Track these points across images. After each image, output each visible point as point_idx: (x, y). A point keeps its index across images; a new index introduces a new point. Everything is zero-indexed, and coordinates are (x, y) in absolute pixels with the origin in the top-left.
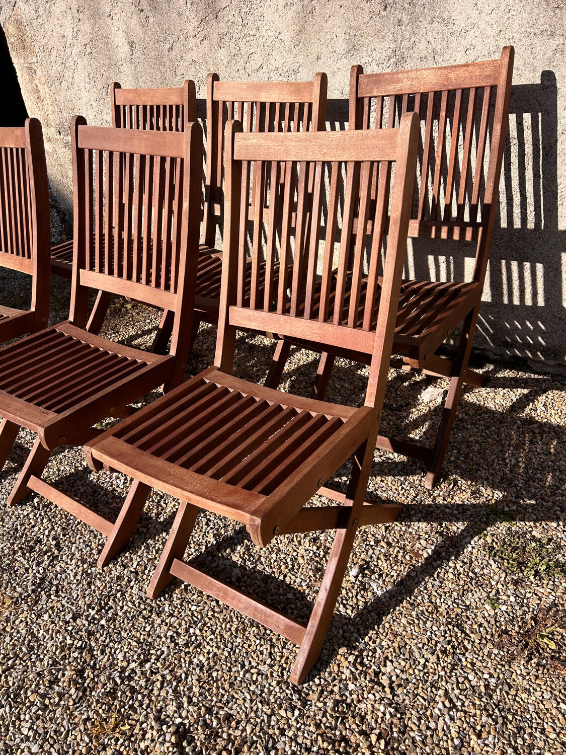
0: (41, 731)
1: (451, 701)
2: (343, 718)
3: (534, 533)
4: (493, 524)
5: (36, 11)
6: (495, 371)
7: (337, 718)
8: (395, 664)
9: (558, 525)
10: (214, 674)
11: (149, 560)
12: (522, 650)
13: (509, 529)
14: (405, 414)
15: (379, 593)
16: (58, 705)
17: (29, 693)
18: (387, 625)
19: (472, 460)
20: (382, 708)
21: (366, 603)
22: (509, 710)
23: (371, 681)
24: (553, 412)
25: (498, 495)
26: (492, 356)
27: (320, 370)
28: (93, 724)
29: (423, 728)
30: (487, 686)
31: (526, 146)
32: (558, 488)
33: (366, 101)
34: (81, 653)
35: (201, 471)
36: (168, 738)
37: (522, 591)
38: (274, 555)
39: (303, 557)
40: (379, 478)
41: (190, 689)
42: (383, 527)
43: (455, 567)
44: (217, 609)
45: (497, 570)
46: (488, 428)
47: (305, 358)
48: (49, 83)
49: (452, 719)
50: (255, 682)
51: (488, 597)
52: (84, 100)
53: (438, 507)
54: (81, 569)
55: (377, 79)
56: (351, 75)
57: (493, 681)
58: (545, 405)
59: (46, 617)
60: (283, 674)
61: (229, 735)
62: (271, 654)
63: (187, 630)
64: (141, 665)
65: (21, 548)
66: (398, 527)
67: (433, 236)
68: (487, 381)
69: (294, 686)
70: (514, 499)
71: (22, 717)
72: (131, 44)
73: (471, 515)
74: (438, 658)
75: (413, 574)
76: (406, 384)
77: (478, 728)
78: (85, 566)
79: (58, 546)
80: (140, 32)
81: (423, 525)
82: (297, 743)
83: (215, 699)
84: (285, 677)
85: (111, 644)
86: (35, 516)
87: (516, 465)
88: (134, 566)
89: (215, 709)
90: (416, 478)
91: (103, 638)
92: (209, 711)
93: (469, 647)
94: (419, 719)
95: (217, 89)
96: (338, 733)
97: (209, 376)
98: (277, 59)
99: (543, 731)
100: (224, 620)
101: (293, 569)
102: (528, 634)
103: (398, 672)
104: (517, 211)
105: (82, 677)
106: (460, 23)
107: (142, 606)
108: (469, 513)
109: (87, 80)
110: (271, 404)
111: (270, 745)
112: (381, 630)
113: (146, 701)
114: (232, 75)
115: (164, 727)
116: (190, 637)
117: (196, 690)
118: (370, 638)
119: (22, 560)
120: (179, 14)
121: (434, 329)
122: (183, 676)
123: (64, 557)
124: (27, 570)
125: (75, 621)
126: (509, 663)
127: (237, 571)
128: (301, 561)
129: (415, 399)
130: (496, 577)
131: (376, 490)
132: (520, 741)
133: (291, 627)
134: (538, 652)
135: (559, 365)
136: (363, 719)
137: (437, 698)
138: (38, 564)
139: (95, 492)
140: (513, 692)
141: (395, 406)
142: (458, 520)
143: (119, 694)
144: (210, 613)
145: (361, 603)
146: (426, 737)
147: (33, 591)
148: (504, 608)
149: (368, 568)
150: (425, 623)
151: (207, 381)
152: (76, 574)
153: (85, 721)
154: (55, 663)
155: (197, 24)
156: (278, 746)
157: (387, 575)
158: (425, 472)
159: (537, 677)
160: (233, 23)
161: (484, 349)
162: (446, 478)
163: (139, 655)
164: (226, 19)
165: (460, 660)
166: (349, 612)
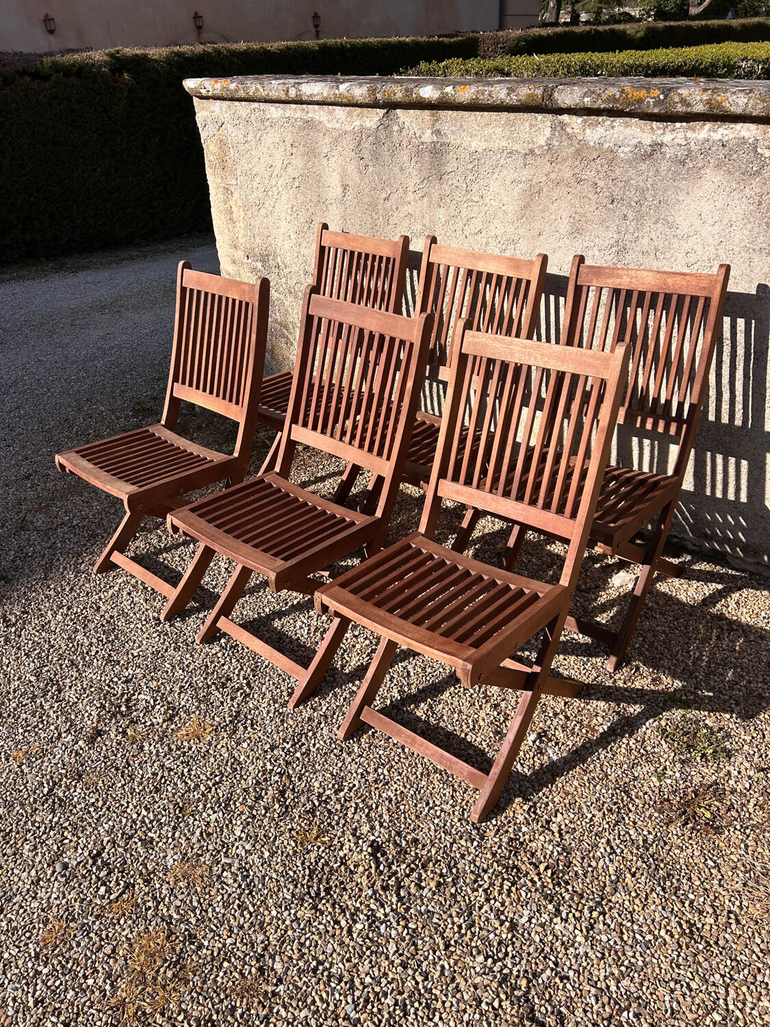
0: (252, 834)
1: (612, 848)
2: (516, 852)
3: (707, 722)
4: (669, 710)
5: (245, 136)
6: (692, 562)
7: (511, 851)
8: (565, 816)
9: (731, 717)
10: (402, 807)
11: (337, 706)
12: (680, 816)
13: (683, 716)
14: (593, 597)
15: (555, 758)
16: (264, 815)
17: (238, 804)
18: (560, 785)
19: (657, 649)
20: (551, 848)
21: (542, 765)
22: (662, 861)
23: (542, 826)
24: (745, 610)
25: (678, 684)
26: (690, 546)
27: (511, 542)
28: (297, 833)
29: (585, 865)
30: (645, 841)
31: (738, 348)
32: (737, 683)
33: (585, 290)
34: (281, 778)
35: (418, 623)
36: (364, 849)
37: (688, 770)
38: (456, 715)
39: (484, 720)
40: (562, 657)
41: (381, 816)
42: (563, 702)
43: (628, 744)
44: (402, 756)
45: (667, 750)
46: (677, 619)
47: (491, 525)
48: (246, 208)
49: (611, 861)
50: (438, 817)
51: (656, 771)
52: (282, 230)
53: (618, 689)
54: (272, 708)
55: (598, 271)
56: (573, 264)
57: (651, 837)
58: (737, 603)
59: (245, 745)
60: (463, 814)
61: (416, 854)
62: (453, 797)
63: (376, 770)
64: (336, 793)
65: (214, 683)
66: (577, 703)
67: (638, 425)
68: (681, 572)
69: (473, 823)
70: (692, 690)
71: (234, 822)
72: (345, 187)
73: (649, 700)
74: (604, 814)
75: (588, 745)
76: (597, 566)
77: (634, 870)
78: (277, 705)
79: (248, 684)
80: (356, 177)
81: (601, 704)
82: (475, 865)
83: (403, 826)
84: (466, 816)
85: (307, 774)
86: (224, 654)
87: (700, 658)
88: (324, 710)
89: (404, 833)
90: (598, 660)
91: (299, 768)
92: (399, 834)
93: (633, 809)
94: (583, 858)
95: (435, 252)
96: (511, 862)
97: (415, 541)
98: (497, 228)
99: (690, 879)
100: (410, 765)
101: (474, 729)
102: (688, 804)
103: (567, 822)
104: (725, 407)
105: (283, 797)
106: (684, 228)
107: (333, 746)
108: (647, 697)
109: (289, 211)
110: (473, 573)
111: (452, 864)
112: (554, 789)
113: (342, 821)
114: (448, 234)
115: (360, 841)
116: (378, 775)
117: (386, 817)
118: (544, 794)
119: (217, 694)
120: (401, 169)
121: (629, 519)
122: (374, 806)
123: (256, 696)
124: (222, 703)
125: (272, 751)
126: (667, 825)
127: (421, 725)
128: (482, 723)
129: (606, 582)
130: (666, 756)
131: (558, 667)
132: (668, 883)
133: (474, 774)
134: (694, 818)
135: (758, 563)
136: (533, 855)
137: (600, 845)
138: (232, 699)
139: (280, 638)
140: (667, 847)
141: (583, 587)
142: (635, 703)
143: (318, 813)
144: (396, 758)
145: (537, 765)
146: (587, 872)
147: (231, 722)
148: (669, 781)
149: (546, 736)
150: (595, 786)
151: (414, 546)
152: (268, 712)
153: (290, 830)
154: (258, 783)
155: (418, 182)
156: (459, 866)
157: (563, 744)
158: (608, 655)
159: (690, 838)
160: (457, 187)
161: (683, 538)
162: (628, 663)
163: (334, 785)
164: (450, 183)
165: (623, 819)
166: (526, 770)
